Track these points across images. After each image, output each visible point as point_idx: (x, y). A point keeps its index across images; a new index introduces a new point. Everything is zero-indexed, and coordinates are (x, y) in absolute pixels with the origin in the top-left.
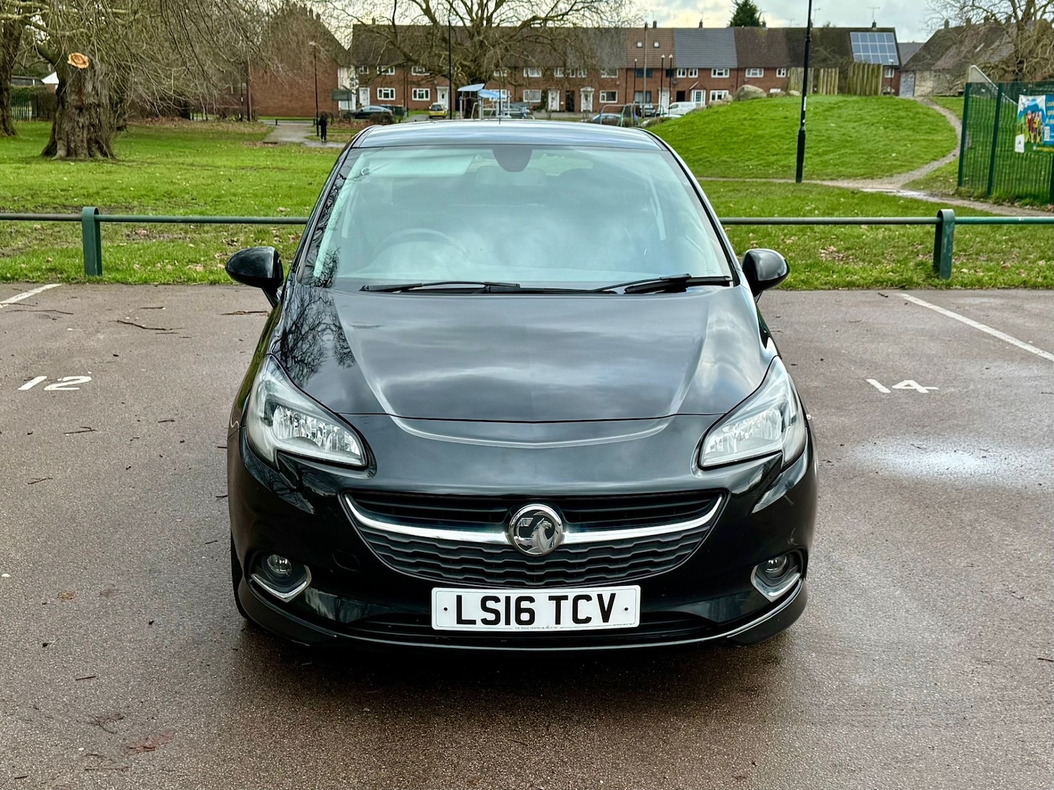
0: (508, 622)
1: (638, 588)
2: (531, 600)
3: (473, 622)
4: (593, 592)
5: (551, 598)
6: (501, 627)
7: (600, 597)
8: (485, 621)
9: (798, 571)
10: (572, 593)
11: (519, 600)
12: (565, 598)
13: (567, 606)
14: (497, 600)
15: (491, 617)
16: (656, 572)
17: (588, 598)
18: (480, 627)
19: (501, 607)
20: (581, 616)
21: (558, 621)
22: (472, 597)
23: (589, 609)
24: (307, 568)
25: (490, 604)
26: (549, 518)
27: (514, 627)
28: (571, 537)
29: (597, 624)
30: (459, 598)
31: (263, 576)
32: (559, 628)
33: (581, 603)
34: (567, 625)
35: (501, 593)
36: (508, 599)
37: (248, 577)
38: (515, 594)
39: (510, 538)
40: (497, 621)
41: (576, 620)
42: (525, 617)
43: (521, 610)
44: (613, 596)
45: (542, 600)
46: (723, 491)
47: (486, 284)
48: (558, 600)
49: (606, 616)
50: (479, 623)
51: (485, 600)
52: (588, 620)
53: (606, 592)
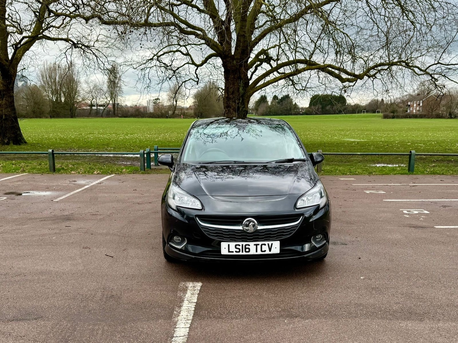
0: (242, 252)
1: (279, 242)
2: (249, 245)
3: (233, 252)
4: (266, 243)
5: (255, 245)
6: (241, 253)
7: (268, 244)
8: (236, 252)
9: (326, 240)
10: (260, 243)
11: (246, 245)
12: (259, 245)
13: (259, 247)
14: (239, 245)
15: (238, 250)
16: (284, 237)
17: (265, 245)
18: (235, 253)
19: (240, 247)
20: (263, 250)
21: (257, 251)
22: (232, 245)
23: (265, 248)
24: (186, 239)
25: (237, 247)
26: (253, 222)
27: (244, 253)
28: (260, 228)
29: (268, 252)
30: (229, 245)
31: (173, 243)
32: (257, 253)
33: (263, 246)
34: (259, 252)
35: (241, 243)
36: (242, 245)
37: (168, 244)
38: (244, 243)
39: (243, 228)
40: (239, 252)
41: (262, 251)
42: (247, 250)
43: (246, 248)
44: (272, 244)
45: (252, 245)
46: (302, 214)
47: (234, 161)
48: (257, 245)
49: (270, 250)
50: (234, 252)
51: (236, 245)
52: (265, 251)
53: (270, 243)
